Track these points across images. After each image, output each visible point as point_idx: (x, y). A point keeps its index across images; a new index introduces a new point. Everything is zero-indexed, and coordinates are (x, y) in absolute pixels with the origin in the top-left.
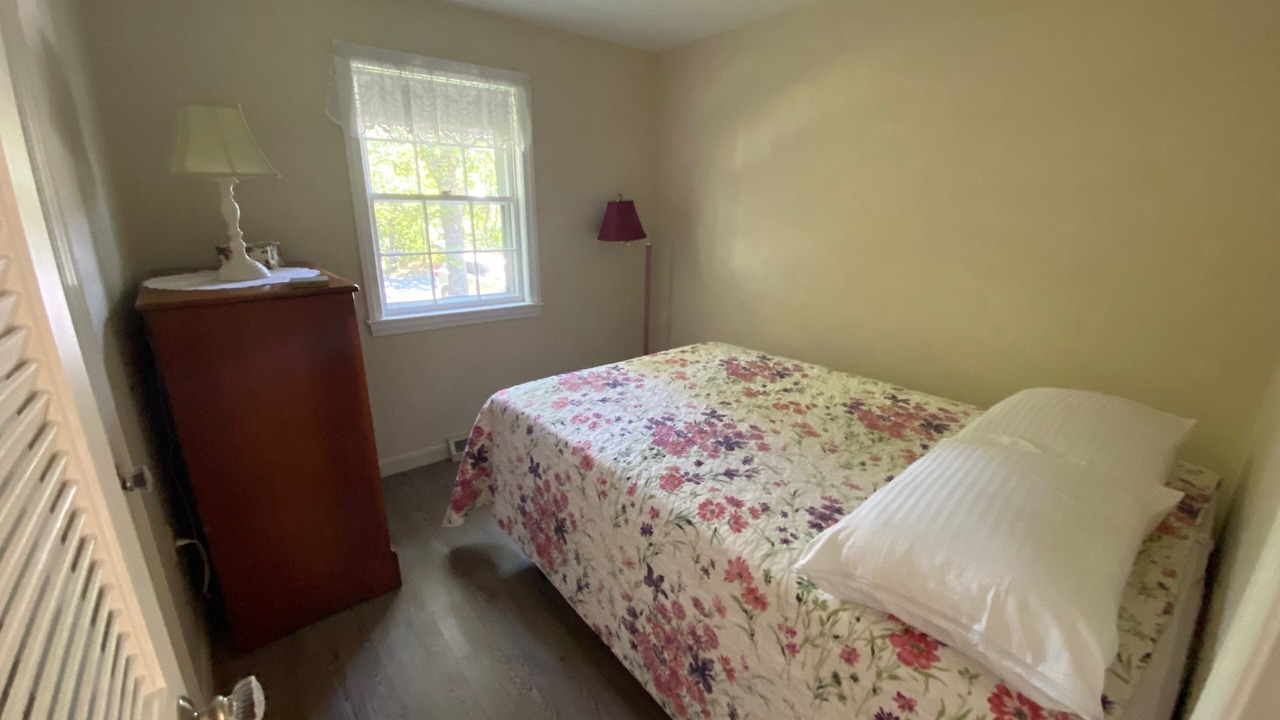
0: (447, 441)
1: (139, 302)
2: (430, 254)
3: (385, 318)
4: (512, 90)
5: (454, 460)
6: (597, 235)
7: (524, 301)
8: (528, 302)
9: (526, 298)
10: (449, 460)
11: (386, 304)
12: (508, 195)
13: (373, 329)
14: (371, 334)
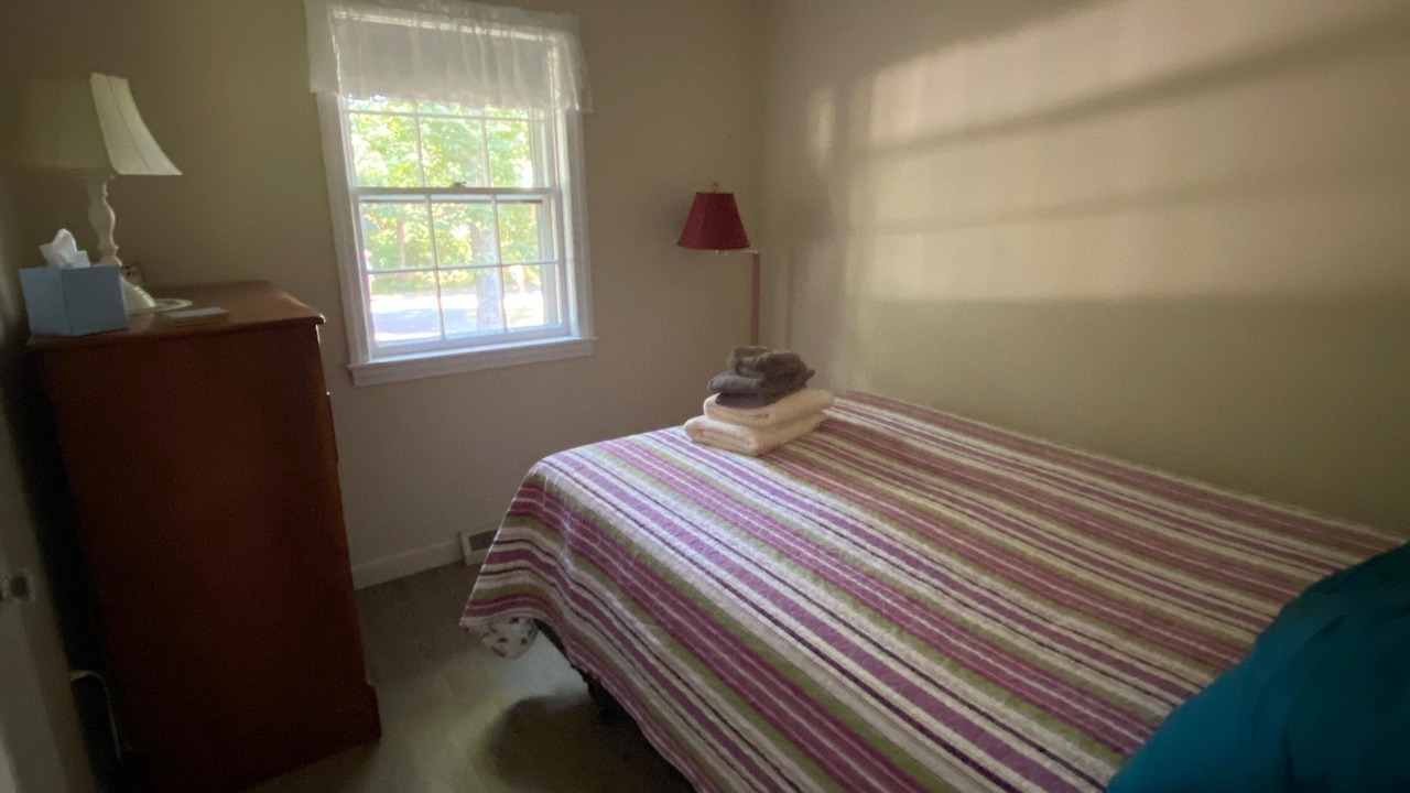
0: (459, 535)
1: (31, 342)
2: (436, 269)
3: (372, 361)
4: (553, 39)
5: (469, 563)
6: (677, 241)
7: (569, 334)
8: (575, 336)
9: (575, 332)
10: (461, 563)
11: (373, 342)
12: (547, 185)
13: (355, 375)
14: (352, 382)
